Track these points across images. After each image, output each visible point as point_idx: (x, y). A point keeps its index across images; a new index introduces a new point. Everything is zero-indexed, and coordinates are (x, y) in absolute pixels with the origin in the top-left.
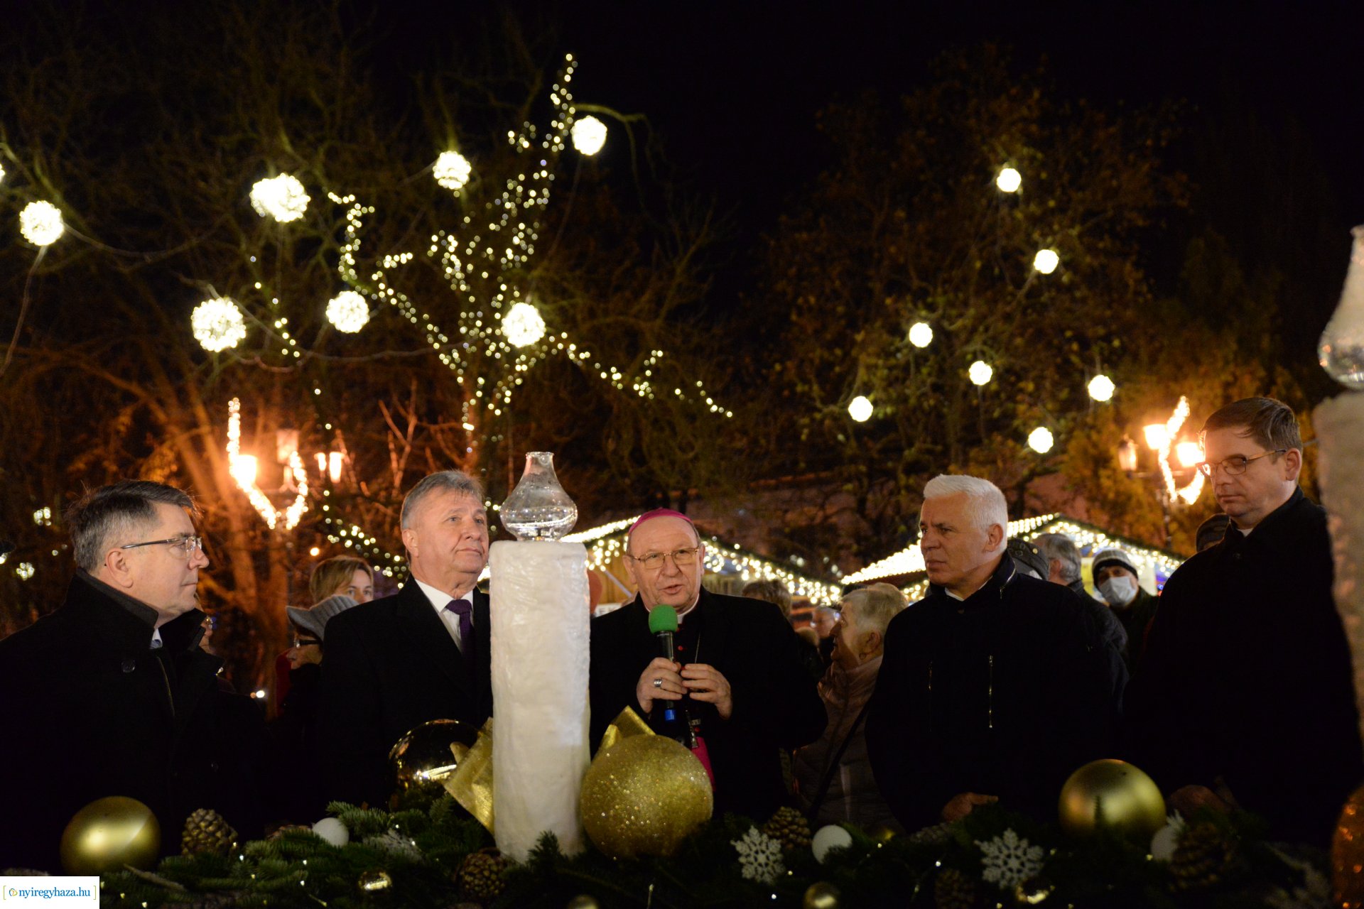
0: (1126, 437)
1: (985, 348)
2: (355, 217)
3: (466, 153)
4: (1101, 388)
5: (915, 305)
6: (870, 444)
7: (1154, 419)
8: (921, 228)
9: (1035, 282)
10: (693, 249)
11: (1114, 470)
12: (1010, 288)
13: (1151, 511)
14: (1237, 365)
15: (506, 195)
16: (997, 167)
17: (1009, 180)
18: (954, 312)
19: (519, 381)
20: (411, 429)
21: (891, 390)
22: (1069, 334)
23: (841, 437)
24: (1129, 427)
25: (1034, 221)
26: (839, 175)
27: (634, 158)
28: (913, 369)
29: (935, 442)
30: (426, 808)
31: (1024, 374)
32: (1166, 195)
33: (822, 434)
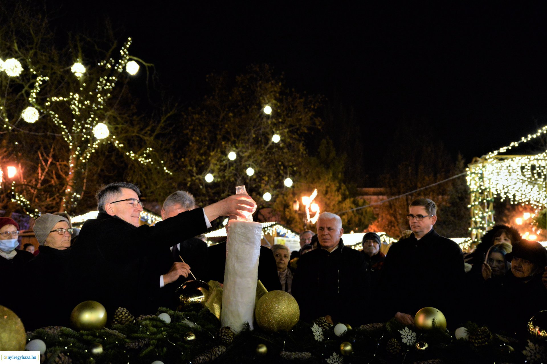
0: (296, 199)
1: (253, 164)
2: (40, 80)
3: (85, 64)
4: (288, 182)
5: (232, 146)
6: (210, 190)
7: (305, 195)
8: (237, 120)
9: (272, 144)
10: (169, 115)
11: (290, 210)
12: (263, 145)
13: (299, 224)
14: (331, 181)
15: (98, 83)
16: (264, 105)
17: (268, 110)
18: (244, 150)
19: (93, 151)
20: (49, 163)
21: (220, 173)
22: (280, 163)
23: (201, 187)
24: (296, 196)
25: (274, 124)
26: (211, 98)
27: (148, 79)
28: (228, 167)
31: (264, 174)
32: (314, 123)
33: (194, 185)
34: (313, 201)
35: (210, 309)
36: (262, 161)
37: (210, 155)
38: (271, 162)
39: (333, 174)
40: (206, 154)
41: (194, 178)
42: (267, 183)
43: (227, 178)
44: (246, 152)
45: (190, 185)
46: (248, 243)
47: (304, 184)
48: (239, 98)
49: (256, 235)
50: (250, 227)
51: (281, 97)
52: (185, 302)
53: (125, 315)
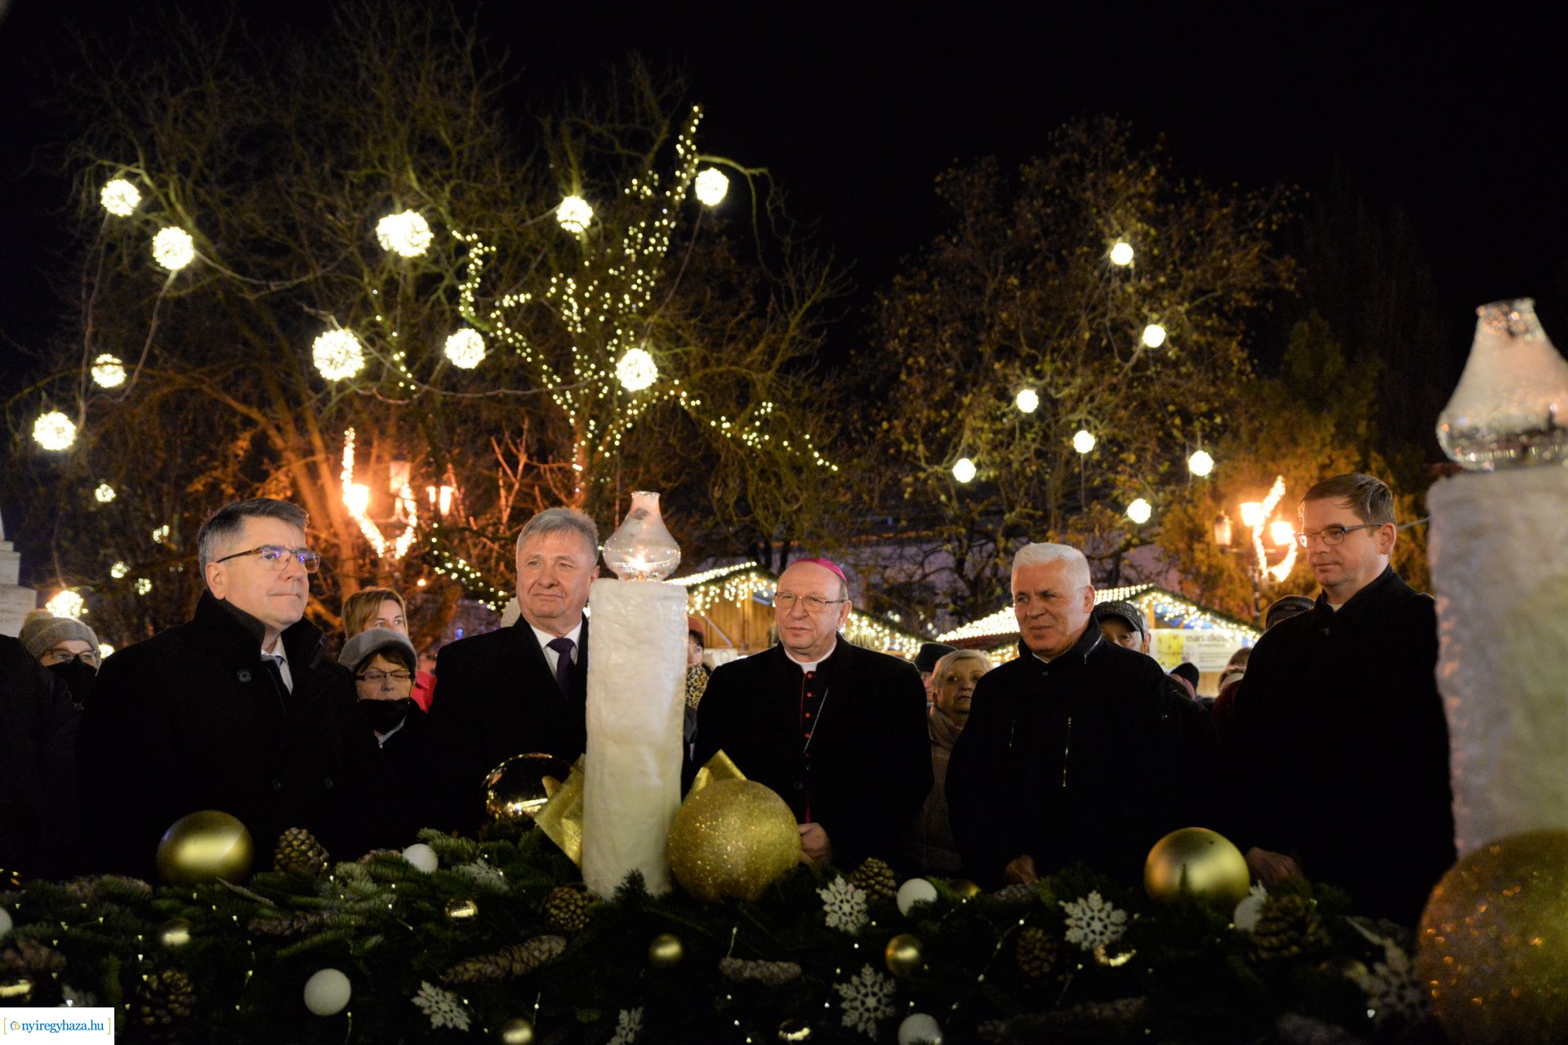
0: (1222, 513)
1: (1090, 418)
2: (478, 256)
3: (590, 198)
4: (1200, 463)
5: (1024, 372)
6: (972, 505)
7: (1249, 497)
8: (1033, 295)
9: (1142, 355)
10: (808, 304)
11: (1208, 544)
12: (1118, 360)
13: (1242, 587)
14: (1333, 449)
15: (626, 241)
16: (1111, 242)
17: (1122, 254)
18: (1061, 381)
19: (629, 425)
20: (521, 467)
21: (995, 454)
22: (1171, 408)
23: (943, 498)
24: (1225, 503)
25: (1145, 295)
26: (955, 240)
27: (754, 211)
28: (1017, 435)
29: (1035, 508)
30: (515, 839)
31: (1125, 445)
32: (1274, 278)
33: (925, 493)
34: (1274, 513)
35: (551, 836)
36: (1117, 406)
37: (960, 406)
38: (1144, 406)
39: (1338, 426)
40: (949, 402)
41: (922, 475)
42: (1135, 470)
43: (1016, 466)
44: (1067, 384)
45: (913, 494)
47: (1246, 465)
48: (1035, 231)
50: (636, 595)
51: (1160, 210)
52: (496, 814)
53: (300, 848)
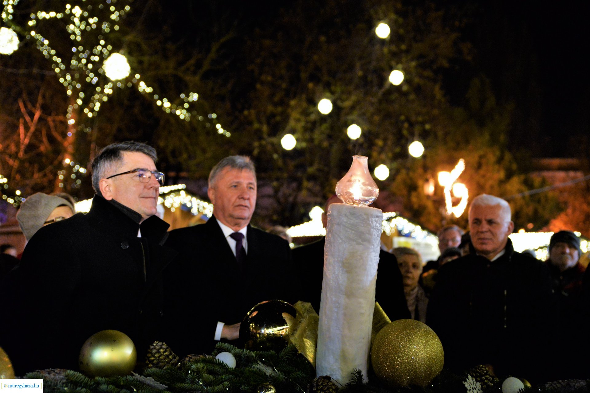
0: (429, 177)
1: (358, 118)
4: (416, 149)
5: (324, 89)
6: (289, 162)
7: (444, 169)
8: (332, 48)
9: (389, 88)
11: (419, 193)
12: (375, 88)
17: (383, 31)
19: (105, 99)
20: (36, 117)
21: (307, 134)
22: (403, 118)
24: (429, 172)
25: (394, 54)
28: (318, 125)
29: (324, 165)
31: (377, 136)
34: (457, 179)
35: (298, 348)
36: (373, 114)
37: (288, 106)
38: (388, 116)
39: (491, 135)
40: (284, 103)
41: (264, 142)
42: (382, 150)
43: (316, 142)
44: (347, 99)
45: (260, 153)
46: (360, 241)
47: (441, 153)
49: (374, 228)
50: (363, 214)
52: (258, 335)
53: (164, 354)
